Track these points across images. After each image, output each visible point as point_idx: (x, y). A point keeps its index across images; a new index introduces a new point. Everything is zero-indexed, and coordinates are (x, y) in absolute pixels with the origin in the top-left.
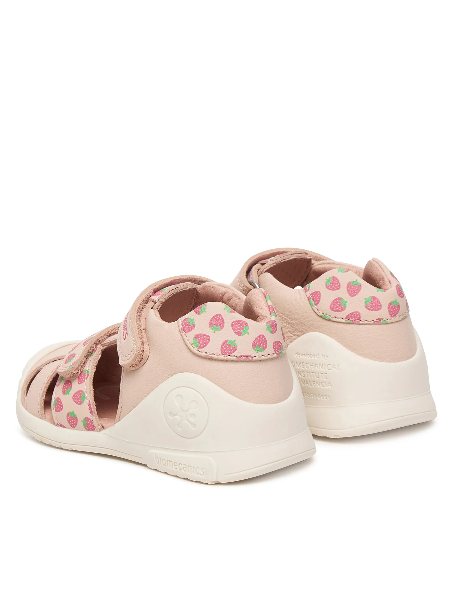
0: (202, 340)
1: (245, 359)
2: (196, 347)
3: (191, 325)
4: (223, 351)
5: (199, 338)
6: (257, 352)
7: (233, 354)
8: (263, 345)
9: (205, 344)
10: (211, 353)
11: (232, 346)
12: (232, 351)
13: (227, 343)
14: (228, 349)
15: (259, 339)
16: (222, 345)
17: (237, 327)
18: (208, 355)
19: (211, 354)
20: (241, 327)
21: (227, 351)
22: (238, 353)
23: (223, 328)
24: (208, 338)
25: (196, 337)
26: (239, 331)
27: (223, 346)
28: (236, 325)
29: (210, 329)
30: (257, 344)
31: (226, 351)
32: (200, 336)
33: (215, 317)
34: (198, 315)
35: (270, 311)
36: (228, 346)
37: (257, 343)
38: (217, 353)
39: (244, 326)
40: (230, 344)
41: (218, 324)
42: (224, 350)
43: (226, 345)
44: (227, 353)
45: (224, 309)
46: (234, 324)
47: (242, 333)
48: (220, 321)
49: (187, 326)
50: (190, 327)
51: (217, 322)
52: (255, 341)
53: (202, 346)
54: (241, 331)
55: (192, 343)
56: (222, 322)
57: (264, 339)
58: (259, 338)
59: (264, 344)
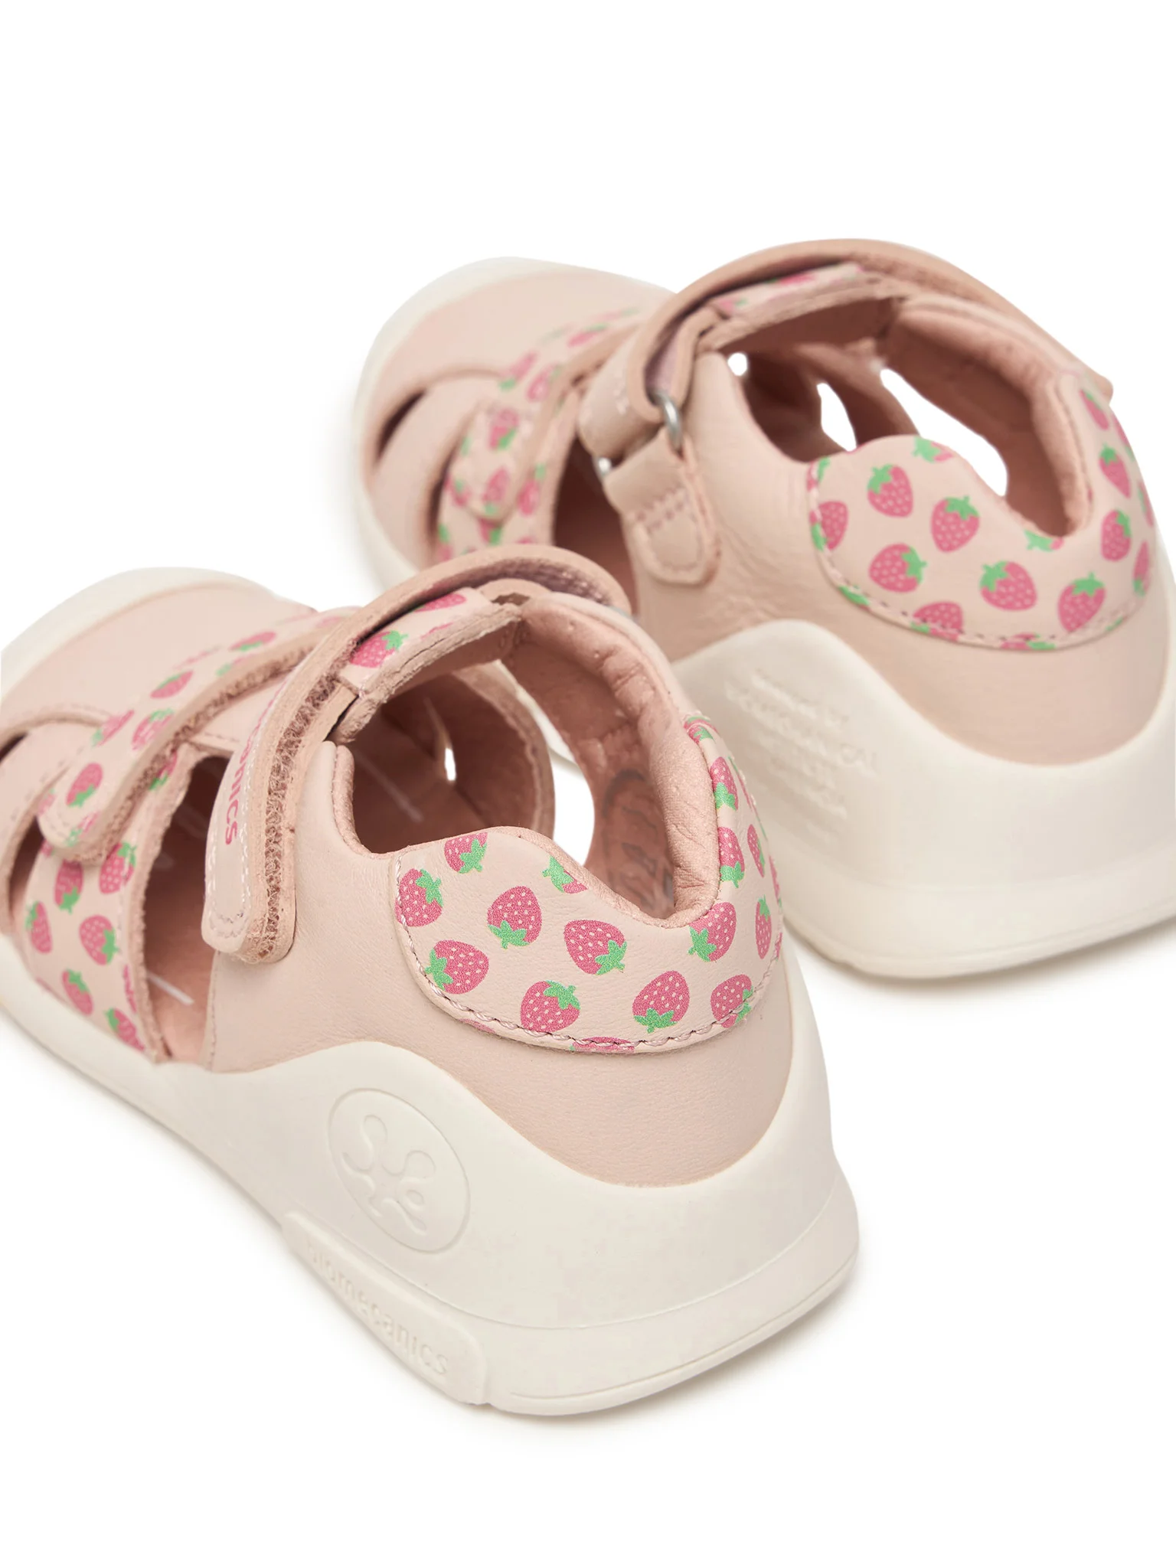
0: (460, 965)
1: (609, 1048)
2: (439, 984)
3: (430, 903)
4: (528, 1016)
5: (452, 958)
6: (650, 1031)
7: (562, 1030)
8: (673, 1006)
9: (468, 982)
10: (488, 1014)
11: (563, 1005)
12: (561, 1021)
13: (546, 992)
14: (547, 1012)
15: (661, 988)
16: (526, 997)
17: (584, 942)
18: (477, 1020)
19: (485, 1018)
20: (600, 943)
21: (543, 1019)
22: (580, 1030)
23: (534, 938)
24: (481, 962)
25: (442, 948)
26: (590, 956)
27: (531, 1002)
28: (581, 937)
29: (489, 931)
30: (652, 1003)
31: (539, 1019)
32: (454, 950)
33: (512, 896)
34: (454, 872)
35: (722, 854)
36: (546, 1003)
37: (650, 999)
38: (507, 1020)
39: (611, 941)
40: (556, 997)
41: (520, 922)
42: (534, 1015)
43: (540, 997)
44: (543, 1027)
45: (545, 873)
46: (573, 930)
47: (599, 966)
48: (526, 912)
49: (416, 902)
50: (424, 907)
51: (516, 913)
52: (643, 993)
53: (458, 984)
54: (599, 959)
55: (426, 966)
56: (533, 918)
57: (677, 985)
58: (659, 984)
59: (677, 1002)
